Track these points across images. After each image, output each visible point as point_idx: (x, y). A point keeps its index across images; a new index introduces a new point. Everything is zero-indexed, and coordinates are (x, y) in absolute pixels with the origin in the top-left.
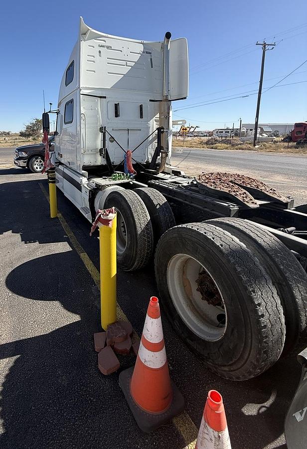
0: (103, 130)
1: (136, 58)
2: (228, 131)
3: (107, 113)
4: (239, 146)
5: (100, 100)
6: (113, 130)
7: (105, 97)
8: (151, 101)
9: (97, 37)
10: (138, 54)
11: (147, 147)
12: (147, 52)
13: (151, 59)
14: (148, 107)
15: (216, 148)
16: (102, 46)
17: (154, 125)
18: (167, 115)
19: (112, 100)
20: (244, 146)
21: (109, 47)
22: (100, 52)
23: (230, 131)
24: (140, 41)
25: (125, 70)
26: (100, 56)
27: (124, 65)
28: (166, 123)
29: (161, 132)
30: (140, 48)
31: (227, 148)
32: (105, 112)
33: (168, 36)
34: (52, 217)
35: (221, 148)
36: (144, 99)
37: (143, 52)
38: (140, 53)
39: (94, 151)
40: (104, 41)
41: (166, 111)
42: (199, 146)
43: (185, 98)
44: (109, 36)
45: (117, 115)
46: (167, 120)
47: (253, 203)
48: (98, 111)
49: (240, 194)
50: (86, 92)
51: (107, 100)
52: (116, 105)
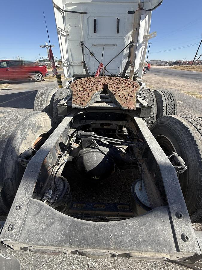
0: (82, 44)
3: (87, 30)
5: (82, 16)
6: (93, 45)
7: (85, 13)
11: (121, 62)
14: (126, 20)
17: (129, 38)
18: (137, 27)
19: (92, 15)
28: (136, 35)
29: (132, 46)
32: (86, 28)
45: (95, 32)
46: (137, 33)
47: (81, 103)
48: (80, 28)
49: (82, 94)
50: (69, 8)
51: (88, 15)
52: (95, 20)
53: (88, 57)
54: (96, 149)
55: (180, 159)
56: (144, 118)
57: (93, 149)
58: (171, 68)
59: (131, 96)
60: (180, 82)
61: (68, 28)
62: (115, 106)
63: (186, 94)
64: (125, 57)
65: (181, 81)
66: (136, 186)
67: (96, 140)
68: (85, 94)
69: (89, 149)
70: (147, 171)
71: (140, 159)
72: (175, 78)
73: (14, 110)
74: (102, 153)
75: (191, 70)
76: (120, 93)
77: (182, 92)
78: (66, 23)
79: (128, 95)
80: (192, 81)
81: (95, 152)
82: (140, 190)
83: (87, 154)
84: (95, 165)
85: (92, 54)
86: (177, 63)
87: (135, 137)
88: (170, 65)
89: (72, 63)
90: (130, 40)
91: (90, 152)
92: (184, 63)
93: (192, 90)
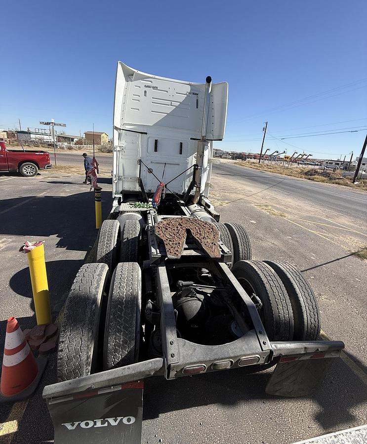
0: (140, 162)
1: (182, 98)
2: (338, 162)
3: (146, 147)
4: (337, 180)
5: (141, 136)
6: (151, 162)
7: (146, 133)
8: (191, 139)
9: (143, 78)
10: (184, 94)
11: (184, 180)
12: (194, 93)
13: (197, 100)
14: (189, 145)
15: (313, 180)
16: (148, 87)
17: (192, 160)
18: (202, 153)
19: (153, 136)
20: (341, 181)
21: (155, 88)
22: (145, 92)
23: (340, 163)
24: (188, 83)
25: (170, 109)
26: (145, 95)
27: (169, 105)
28: (201, 161)
29: (197, 168)
30: (188, 89)
31: (323, 181)
32: (145, 146)
33: (209, 80)
34: (97, 228)
35: (318, 180)
36: (185, 136)
37: (190, 93)
38: (186, 94)
39: (132, 179)
40: (151, 82)
41: (202, 150)
42: (297, 176)
43: (221, 140)
44: (156, 77)
45: (156, 150)
46: (201, 159)
47: (175, 254)
48: (138, 146)
49: (173, 244)
50: (128, 127)
51: (148, 135)
52: (156, 141)
53: (145, 173)
54: (194, 297)
55: (257, 298)
56: (228, 263)
57: (191, 297)
58: (235, 163)
59: (215, 244)
60: (249, 188)
61: (123, 143)
62: (203, 254)
63: (258, 208)
64: (189, 176)
65: (250, 186)
66: (232, 326)
67: (194, 288)
68: (176, 244)
69: (187, 298)
70: (237, 313)
71: (230, 302)
72: (241, 182)
73: (10, 240)
74: (199, 300)
75: (259, 168)
76: (206, 241)
77: (253, 205)
78: (122, 140)
79: (212, 243)
80: (263, 188)
81: (193, 300)
82: (236, 328)
83: (186, 303)
84: (195, 312)
85: (150, 171)
86: (241, 157)
87: (221, 281)
88: (233, 158)
89: (123, 178)
90: (194, 162)
91: (189, 301)
92: (250, 156)
93: (263, 202)
